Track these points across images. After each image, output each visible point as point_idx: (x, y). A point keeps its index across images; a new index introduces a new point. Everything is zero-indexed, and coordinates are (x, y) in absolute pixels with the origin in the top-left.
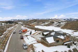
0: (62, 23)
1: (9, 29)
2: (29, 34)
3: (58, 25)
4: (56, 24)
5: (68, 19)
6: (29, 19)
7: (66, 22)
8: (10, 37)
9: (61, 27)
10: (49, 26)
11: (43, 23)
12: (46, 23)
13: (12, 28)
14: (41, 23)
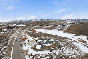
0: (66, 26)
1: (12, 37)
2: (27, 42)
3: (61, 28)
4: (60, 27)
5: (75, 20)
6: (32, 20)
7: (71, 25)
8: (13, 45)
9: (64, 30)
10: (51, 29)
11: (46, 26)
12: (50, 26)
13: (14, 35)
14: (44, 25)
